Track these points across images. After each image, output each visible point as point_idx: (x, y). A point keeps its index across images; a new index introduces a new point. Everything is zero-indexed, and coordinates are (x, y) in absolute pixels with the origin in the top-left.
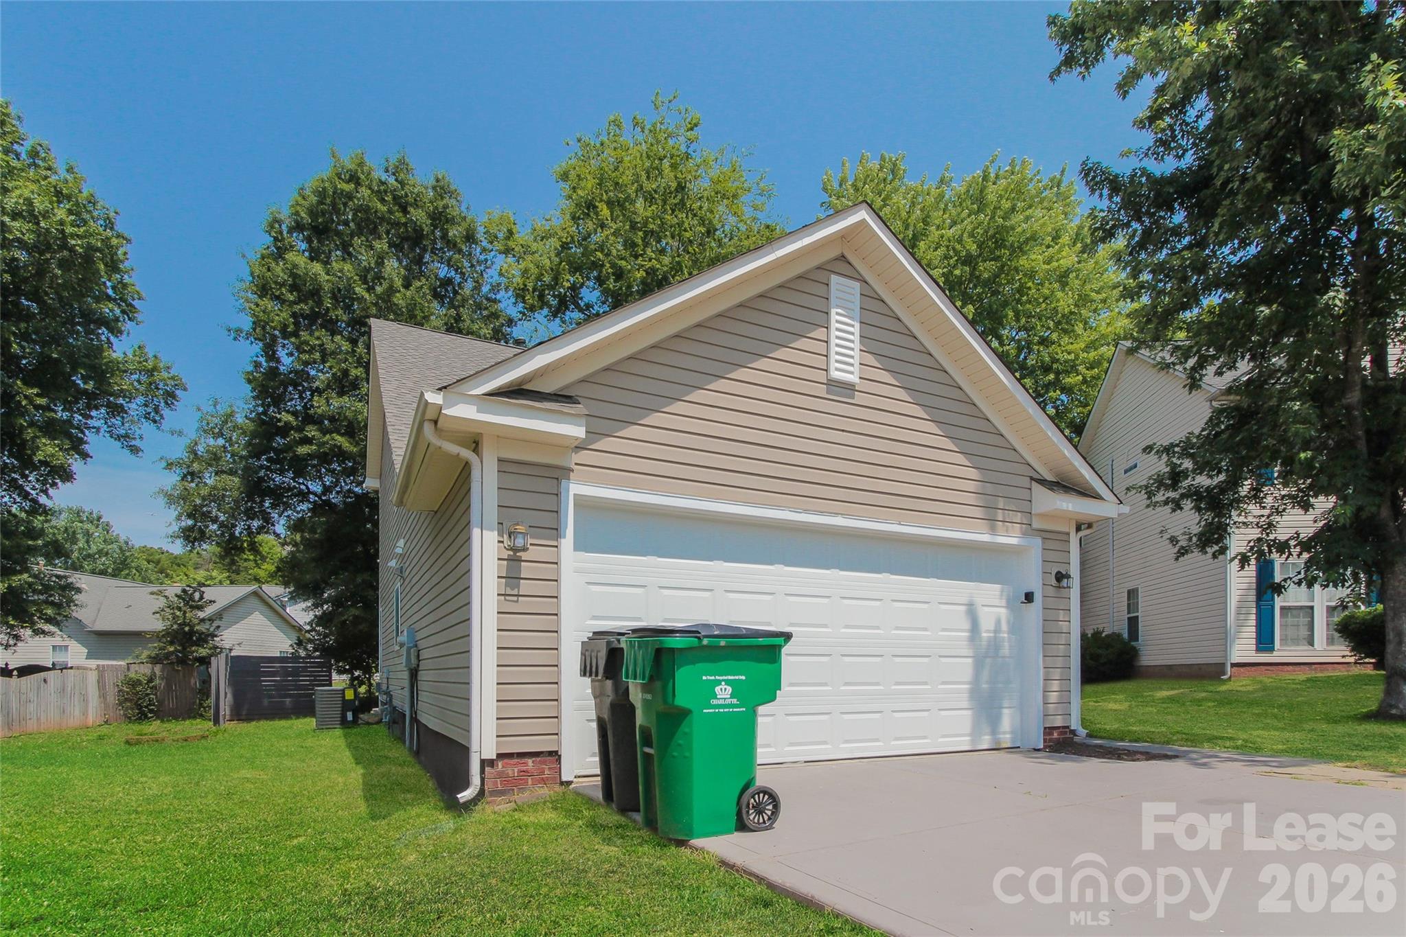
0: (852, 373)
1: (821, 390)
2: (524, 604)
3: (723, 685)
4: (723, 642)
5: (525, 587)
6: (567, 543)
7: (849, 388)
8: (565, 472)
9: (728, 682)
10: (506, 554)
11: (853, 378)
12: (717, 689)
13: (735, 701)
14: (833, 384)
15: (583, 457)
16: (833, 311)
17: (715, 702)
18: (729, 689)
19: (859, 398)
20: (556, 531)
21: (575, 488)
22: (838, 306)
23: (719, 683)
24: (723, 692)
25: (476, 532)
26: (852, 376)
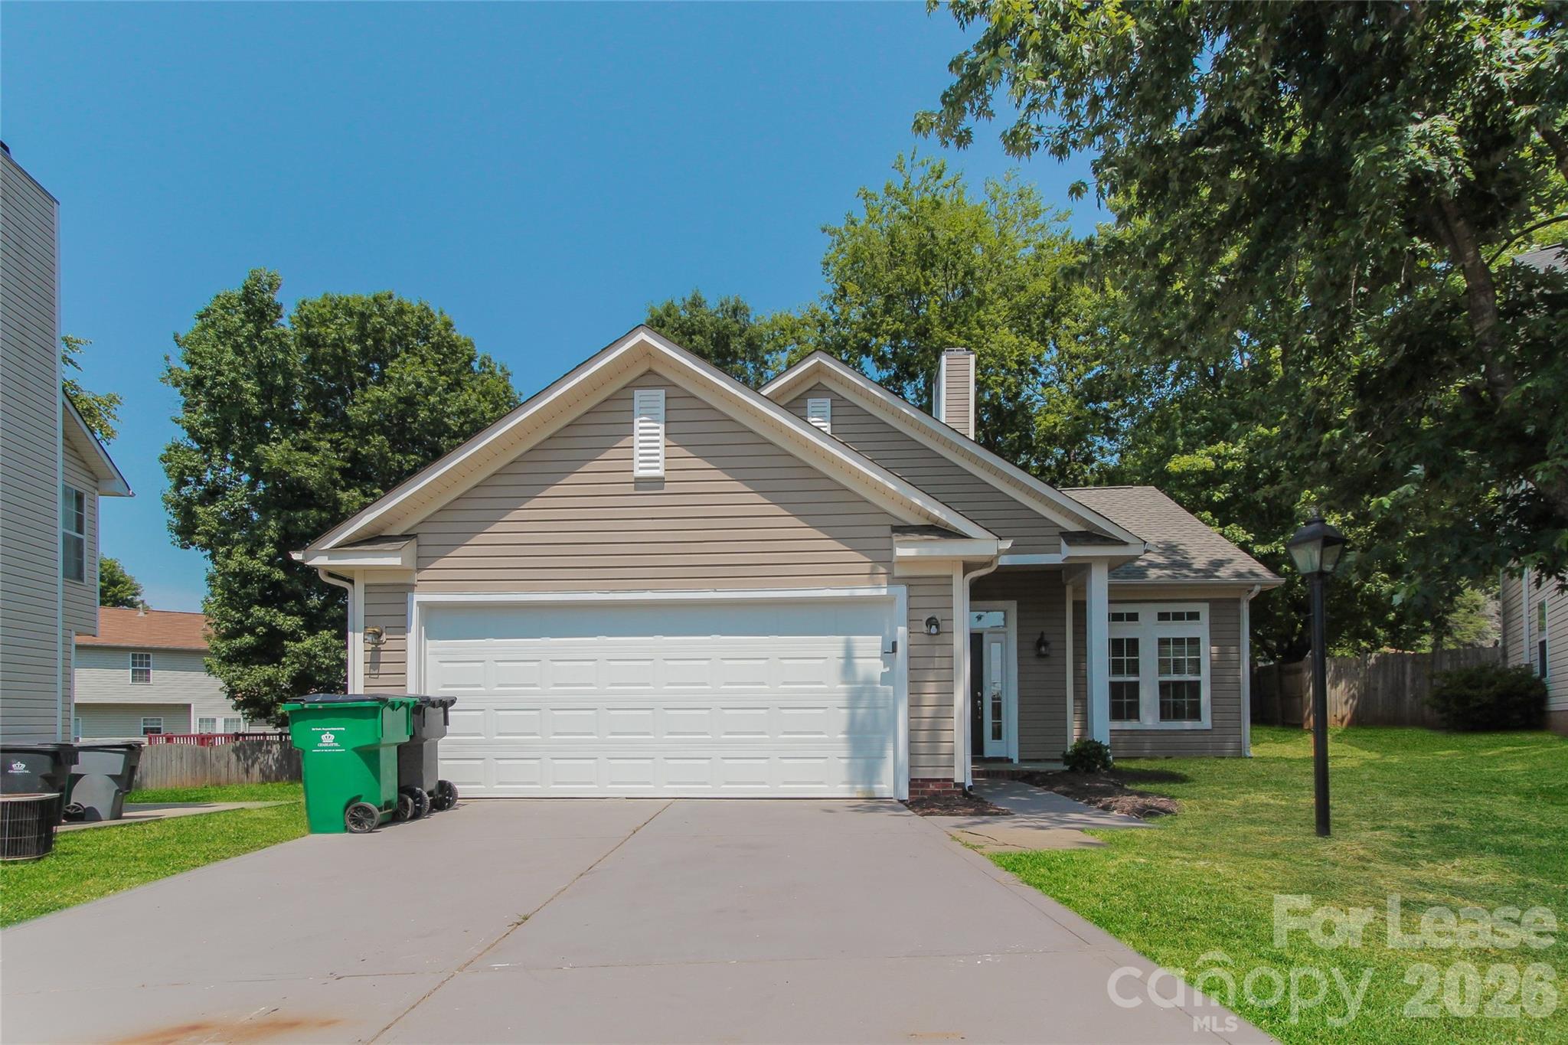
0: (657, 468)
1: (630, 489)
2: (382, 680)
3: (328, 734)
4: (320, 706)
5: (383, 668)
6: (412, 636)
7: (659, 481)
8: (411, 587)
9: (331, 732)
10: (370, 647)
11: (659, 473)
12: (323, 737)
13: (336, 744)
14: (639, 482)
15: (424, 575)
16: (636, 421)
17: (321, 745)
18: (333, 737)
19: (668, 488)
20: (404, 628)
21: (417, 597)
22: (641, 415)
23: (325, 732)
24: (328, 739)
25: (350, 634)
26: (657, 471)
